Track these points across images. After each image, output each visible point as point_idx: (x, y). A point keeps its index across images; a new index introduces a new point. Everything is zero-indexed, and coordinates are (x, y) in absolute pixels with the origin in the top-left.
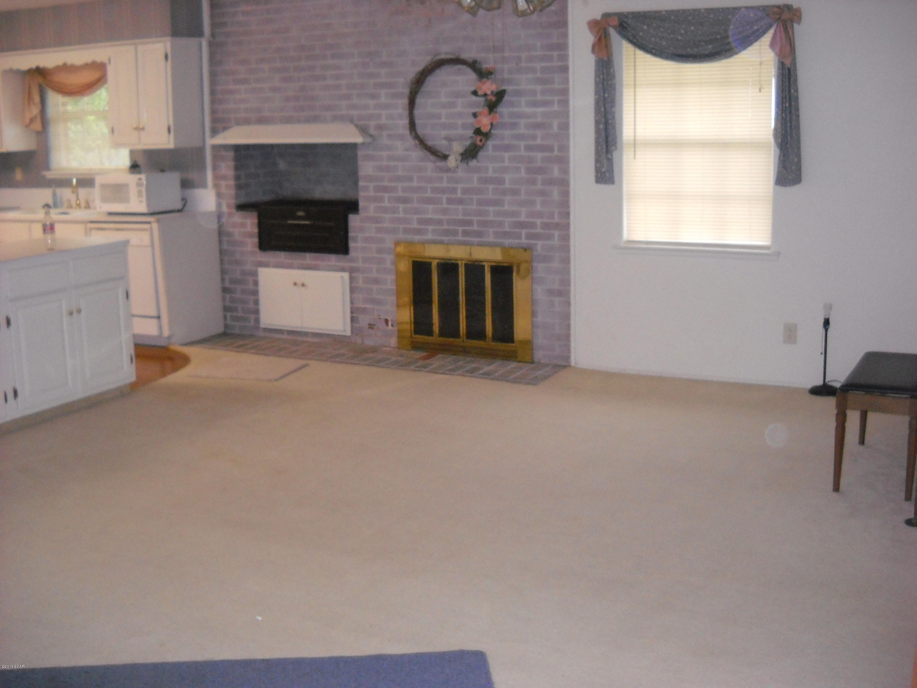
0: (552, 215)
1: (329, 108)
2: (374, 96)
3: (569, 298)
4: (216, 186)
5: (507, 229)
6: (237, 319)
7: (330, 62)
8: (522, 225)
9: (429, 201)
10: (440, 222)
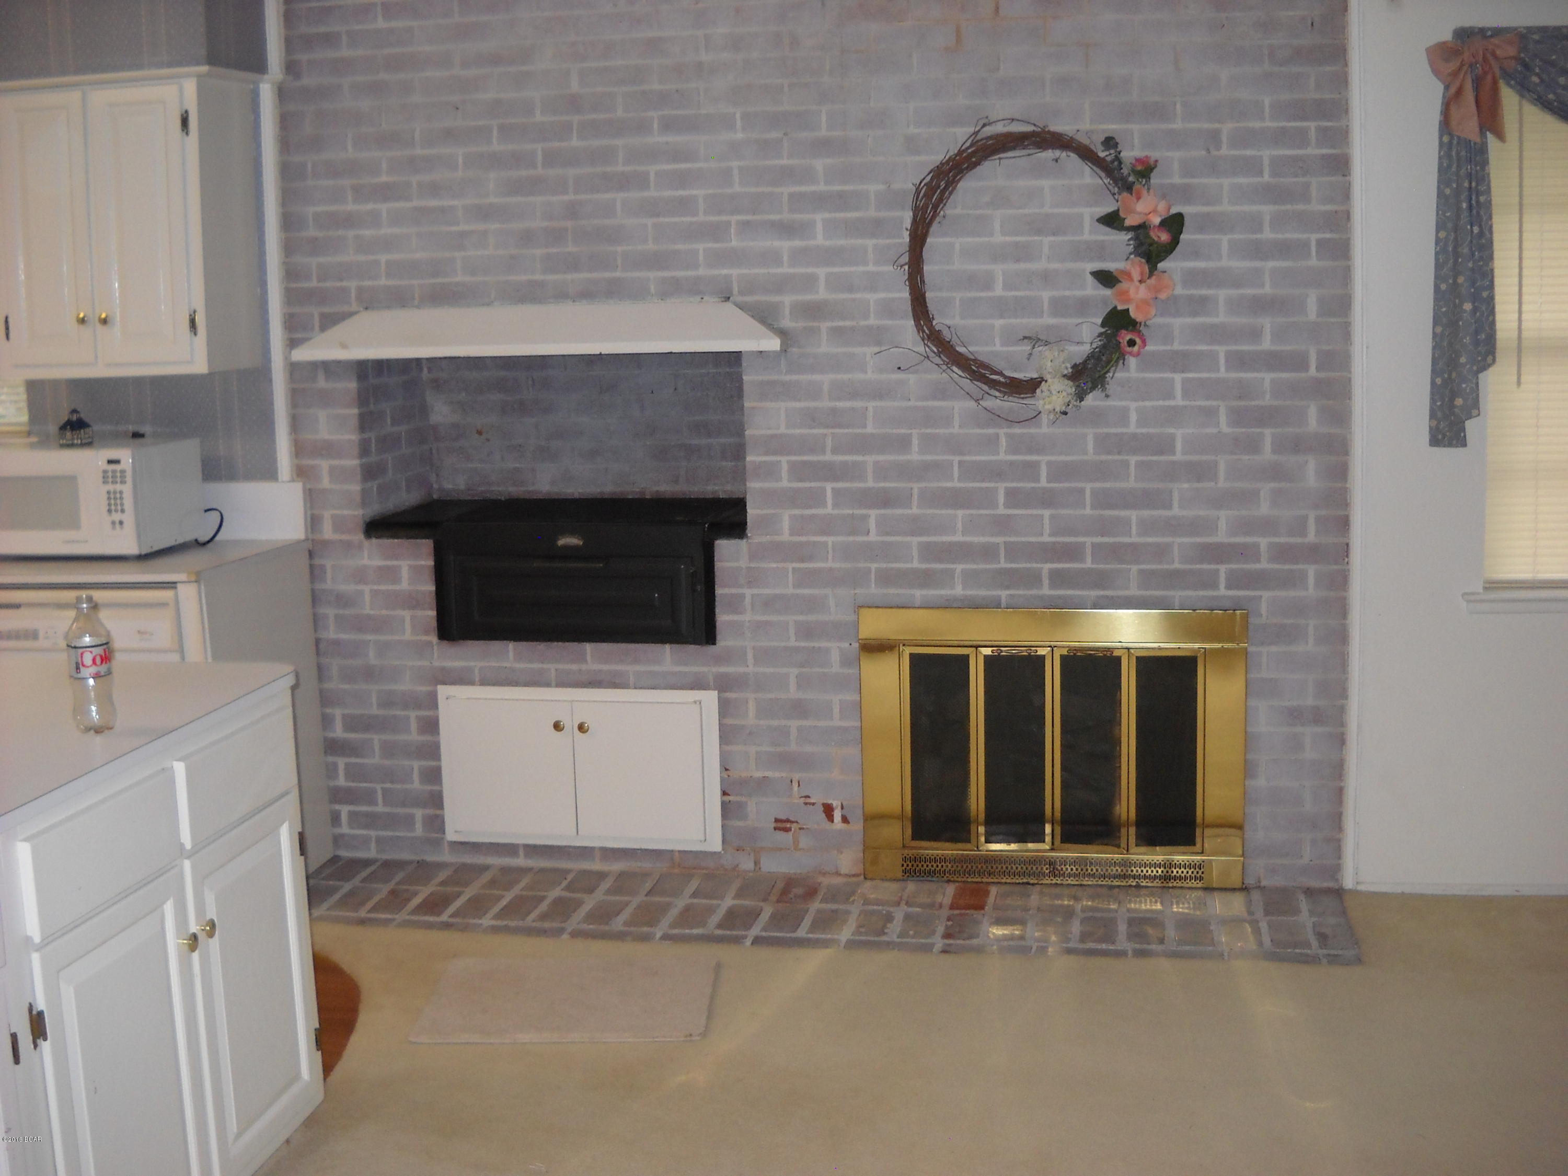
0: (1300, 526)
1: (656, 261)
2: (787, 229)
3: (1343, 724)
4: (301, 473)
5: (1177, 565)
6: (371, 821)
7: (657, 139)
8: (1217, 553)
9: (957, 499)
10: (988, 552)
